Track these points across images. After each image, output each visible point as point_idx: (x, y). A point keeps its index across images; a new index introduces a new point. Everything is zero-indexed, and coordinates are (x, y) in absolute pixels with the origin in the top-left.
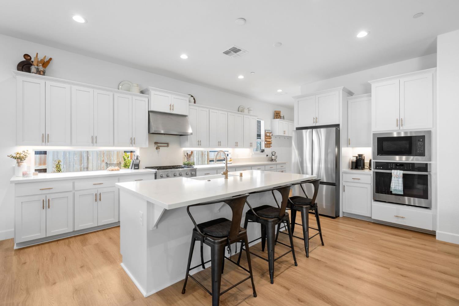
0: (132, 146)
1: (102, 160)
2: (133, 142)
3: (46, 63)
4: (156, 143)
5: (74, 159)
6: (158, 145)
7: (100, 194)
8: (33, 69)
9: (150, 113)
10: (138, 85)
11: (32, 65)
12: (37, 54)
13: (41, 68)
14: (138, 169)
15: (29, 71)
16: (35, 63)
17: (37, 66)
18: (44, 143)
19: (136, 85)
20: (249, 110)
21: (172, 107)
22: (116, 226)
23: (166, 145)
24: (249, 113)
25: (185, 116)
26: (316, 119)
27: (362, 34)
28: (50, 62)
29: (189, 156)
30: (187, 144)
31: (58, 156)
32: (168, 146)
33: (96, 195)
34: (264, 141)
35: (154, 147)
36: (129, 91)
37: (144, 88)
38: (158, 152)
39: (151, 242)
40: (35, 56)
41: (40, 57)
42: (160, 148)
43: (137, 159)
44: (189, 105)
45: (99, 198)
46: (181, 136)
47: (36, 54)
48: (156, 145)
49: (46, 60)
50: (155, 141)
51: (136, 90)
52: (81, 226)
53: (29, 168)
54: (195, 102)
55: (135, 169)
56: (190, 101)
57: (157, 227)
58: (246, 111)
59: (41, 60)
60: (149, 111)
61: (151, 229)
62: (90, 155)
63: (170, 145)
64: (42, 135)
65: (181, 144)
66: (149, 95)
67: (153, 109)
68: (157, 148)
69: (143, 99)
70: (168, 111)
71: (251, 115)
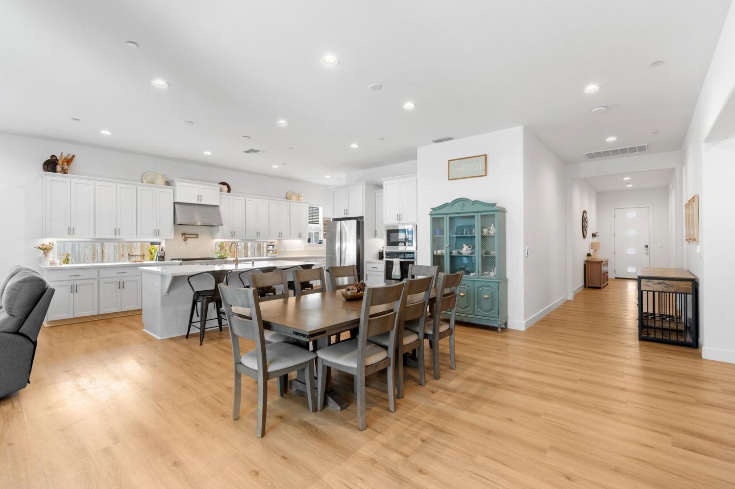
0: (156, 238)
1: (121, 254)
2: (157, 234)
3: (69, 161)
4: (183, 234)
5: (85, 253)
6: (185, 236)
7: (123, 282)
8: (59, 168)
9: (176, 205)
10: (162, 176)
11: (57, 164)
12: (62, 153)
13: (66, 167)
14: (163, 260)
15: (54, 170)
16: (60, 162)
17: (62, 165)
18: (70, 236)
19: (161, 176)
20: (299, 196)
21: (199, 197)
22: (139, 312)
23: (195, 236)
24: (299, 200)
25: (217, 206)
26: (346, 211)
27: (354, 146)
28: (74, 159)
29: (221, 246)
30: (219, 234)
31: (64, 249)
32: (197, 237)
33: (119, 283)
34: (323, 231)
35: (181, 238)
36: (153, 183)
37: (170, 178)
38: (186, 244)
39: (164, 303)
40: (60, 155)
41: (65, 155)
42: (188, 239)
43: (162, 250)
44: (220, 194)
45: (122, 286)
46: (213, 227)
47: (60, 153)
48: (183, 237)
49: (69, 158)
50: (182, 232)
51: (160, 181)
52: (104, 311)
53: (54, 258)
54: (229, 191)
55: (159, 260)
56: (221, 190)
57: (169, 294)
58: (294, 198)
59: (65, 158)
60: (174, 203)
61: (164, 294)
62: (105, 248)
63: (199, 237)
64: (68, 228)
65: (213, 236)
66: (174, 186)
67: (178, 200)
68: (184, 240)
69: (169, 190)
70: (196, 202)
71: (301, 202)
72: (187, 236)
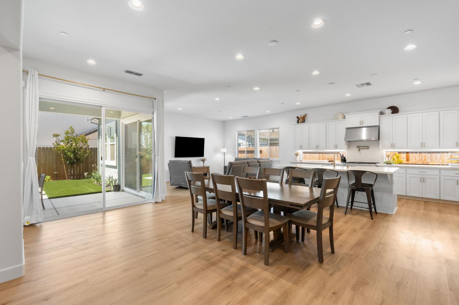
2: (336, 147)
4: (358, 147)
9: (347, 129)
21: (361, 122)
23: (367, 148)
25: (378, 126)
28: (306, 116)
38: (360, 153)
42: (361, 150)
63: (370, 148)
69: (343, 122)
70: (359, 126)
72: (360, 148)
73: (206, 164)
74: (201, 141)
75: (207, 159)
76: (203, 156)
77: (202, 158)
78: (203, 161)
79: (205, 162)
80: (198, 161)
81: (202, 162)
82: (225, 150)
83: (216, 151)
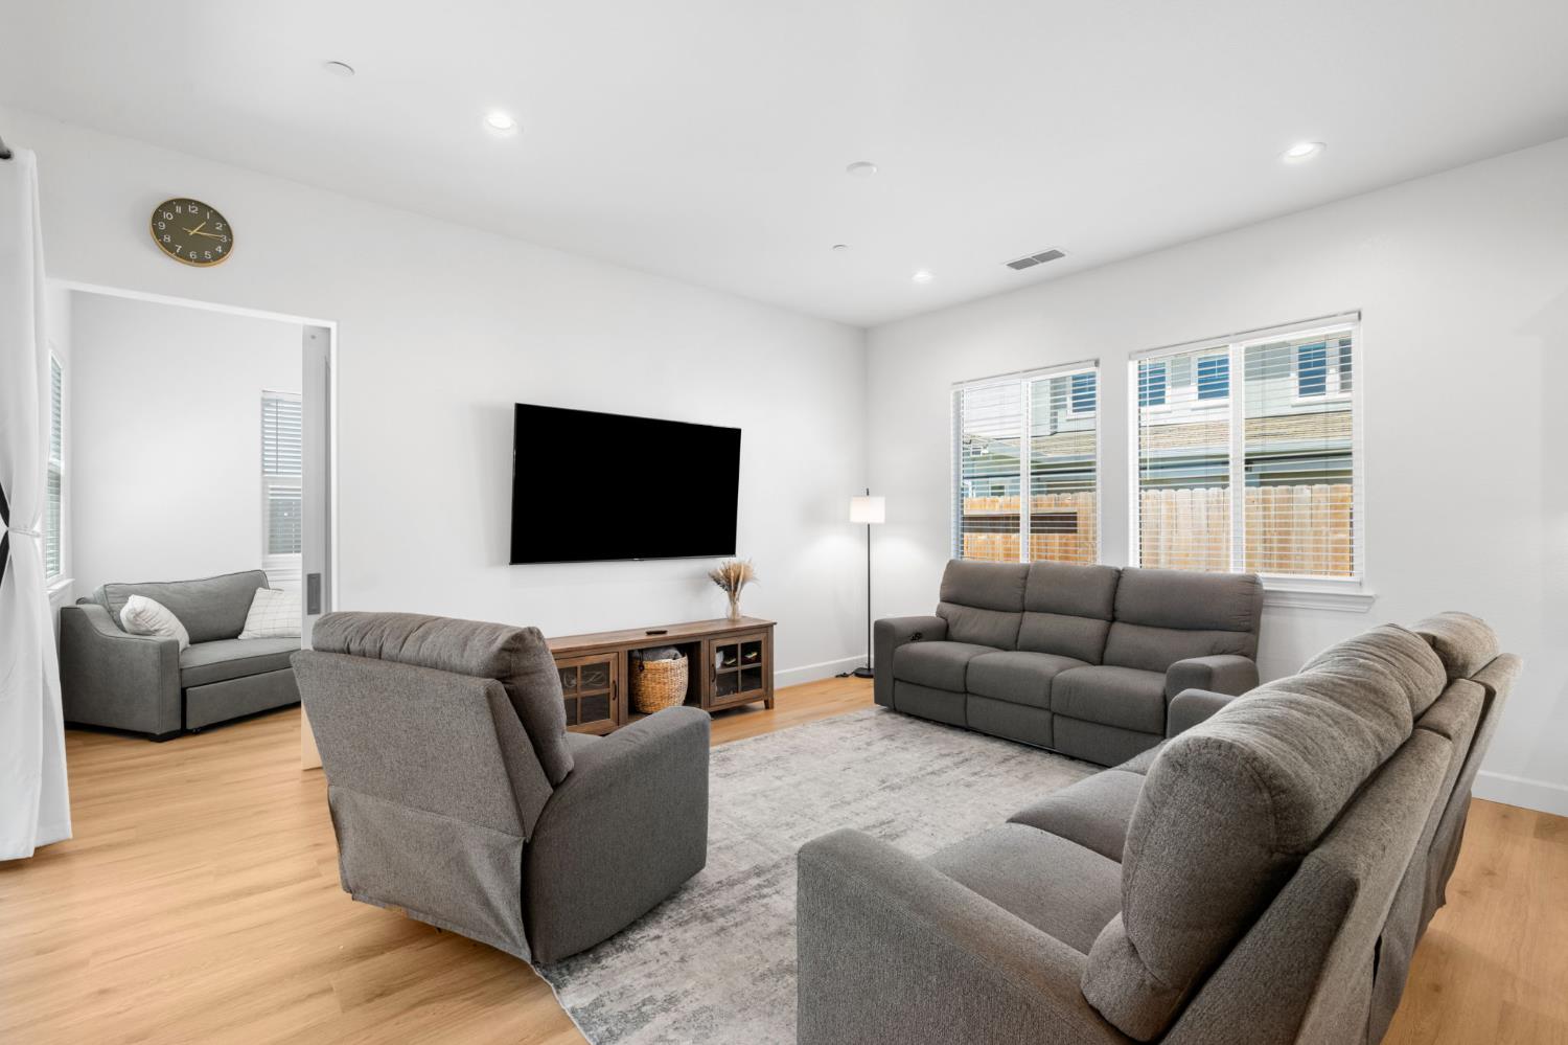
73: (752, 606)
74: (722, 446)
75: (757, 571)
76: (730, 550)
77: (718, 564)
78: (731, 583)
79: (746, 592)
80: (697, 584)
81: (721, 590)
82: (871, 511)
83: (816, 515)
